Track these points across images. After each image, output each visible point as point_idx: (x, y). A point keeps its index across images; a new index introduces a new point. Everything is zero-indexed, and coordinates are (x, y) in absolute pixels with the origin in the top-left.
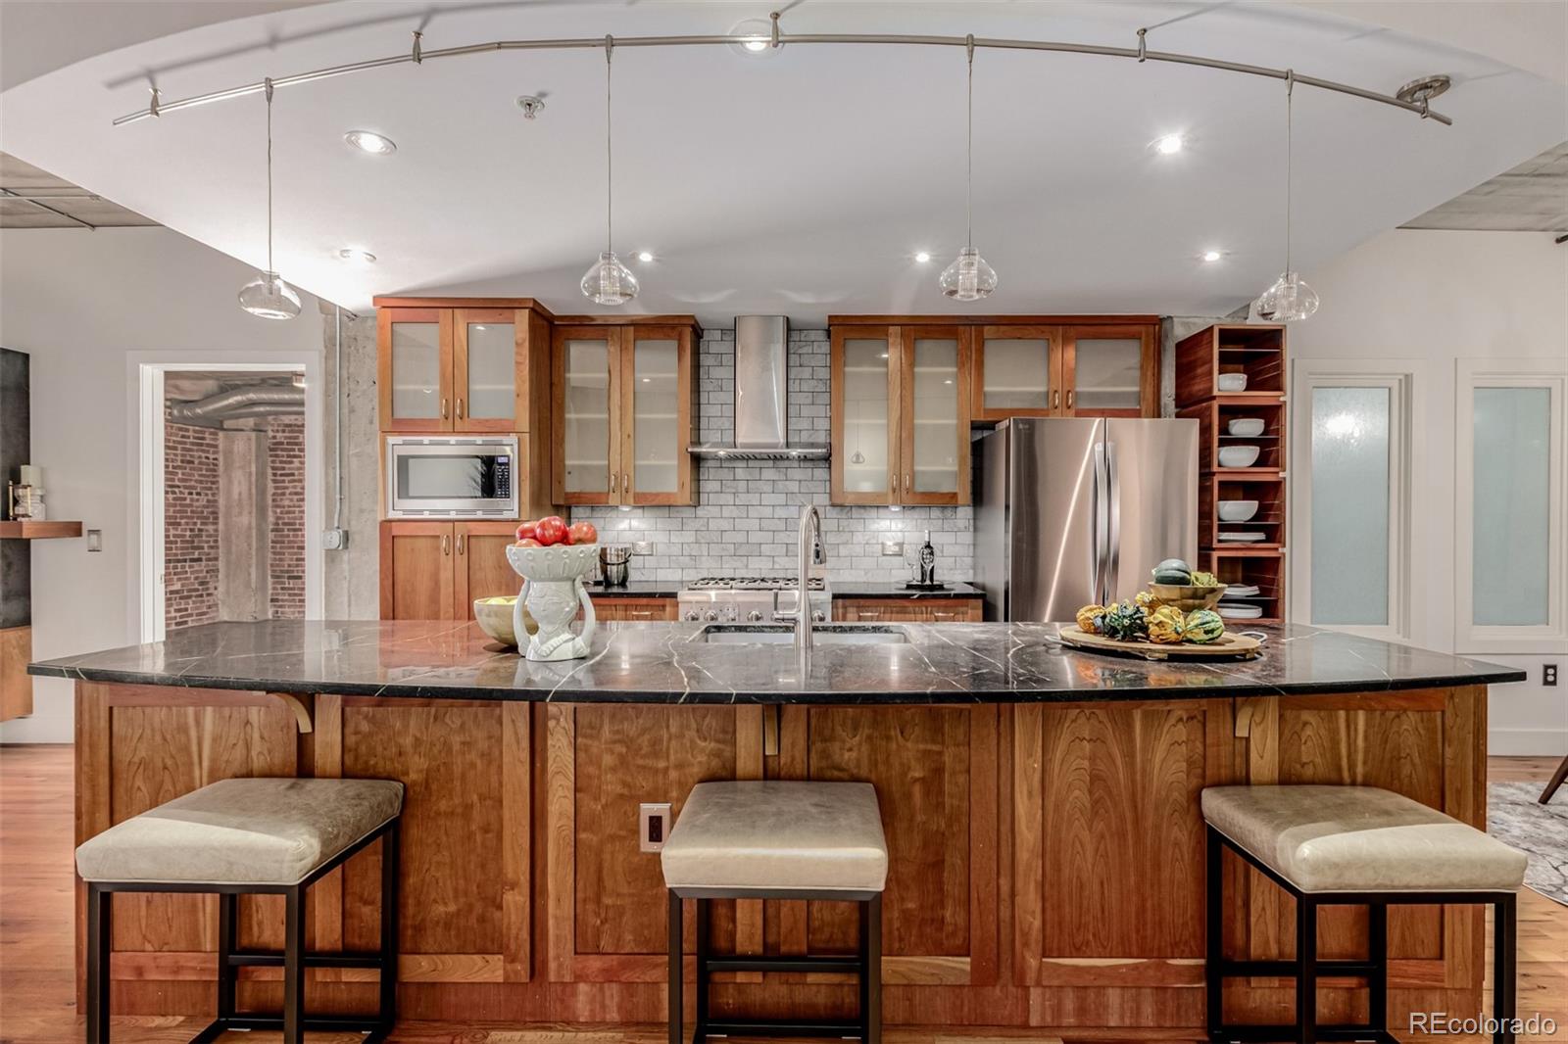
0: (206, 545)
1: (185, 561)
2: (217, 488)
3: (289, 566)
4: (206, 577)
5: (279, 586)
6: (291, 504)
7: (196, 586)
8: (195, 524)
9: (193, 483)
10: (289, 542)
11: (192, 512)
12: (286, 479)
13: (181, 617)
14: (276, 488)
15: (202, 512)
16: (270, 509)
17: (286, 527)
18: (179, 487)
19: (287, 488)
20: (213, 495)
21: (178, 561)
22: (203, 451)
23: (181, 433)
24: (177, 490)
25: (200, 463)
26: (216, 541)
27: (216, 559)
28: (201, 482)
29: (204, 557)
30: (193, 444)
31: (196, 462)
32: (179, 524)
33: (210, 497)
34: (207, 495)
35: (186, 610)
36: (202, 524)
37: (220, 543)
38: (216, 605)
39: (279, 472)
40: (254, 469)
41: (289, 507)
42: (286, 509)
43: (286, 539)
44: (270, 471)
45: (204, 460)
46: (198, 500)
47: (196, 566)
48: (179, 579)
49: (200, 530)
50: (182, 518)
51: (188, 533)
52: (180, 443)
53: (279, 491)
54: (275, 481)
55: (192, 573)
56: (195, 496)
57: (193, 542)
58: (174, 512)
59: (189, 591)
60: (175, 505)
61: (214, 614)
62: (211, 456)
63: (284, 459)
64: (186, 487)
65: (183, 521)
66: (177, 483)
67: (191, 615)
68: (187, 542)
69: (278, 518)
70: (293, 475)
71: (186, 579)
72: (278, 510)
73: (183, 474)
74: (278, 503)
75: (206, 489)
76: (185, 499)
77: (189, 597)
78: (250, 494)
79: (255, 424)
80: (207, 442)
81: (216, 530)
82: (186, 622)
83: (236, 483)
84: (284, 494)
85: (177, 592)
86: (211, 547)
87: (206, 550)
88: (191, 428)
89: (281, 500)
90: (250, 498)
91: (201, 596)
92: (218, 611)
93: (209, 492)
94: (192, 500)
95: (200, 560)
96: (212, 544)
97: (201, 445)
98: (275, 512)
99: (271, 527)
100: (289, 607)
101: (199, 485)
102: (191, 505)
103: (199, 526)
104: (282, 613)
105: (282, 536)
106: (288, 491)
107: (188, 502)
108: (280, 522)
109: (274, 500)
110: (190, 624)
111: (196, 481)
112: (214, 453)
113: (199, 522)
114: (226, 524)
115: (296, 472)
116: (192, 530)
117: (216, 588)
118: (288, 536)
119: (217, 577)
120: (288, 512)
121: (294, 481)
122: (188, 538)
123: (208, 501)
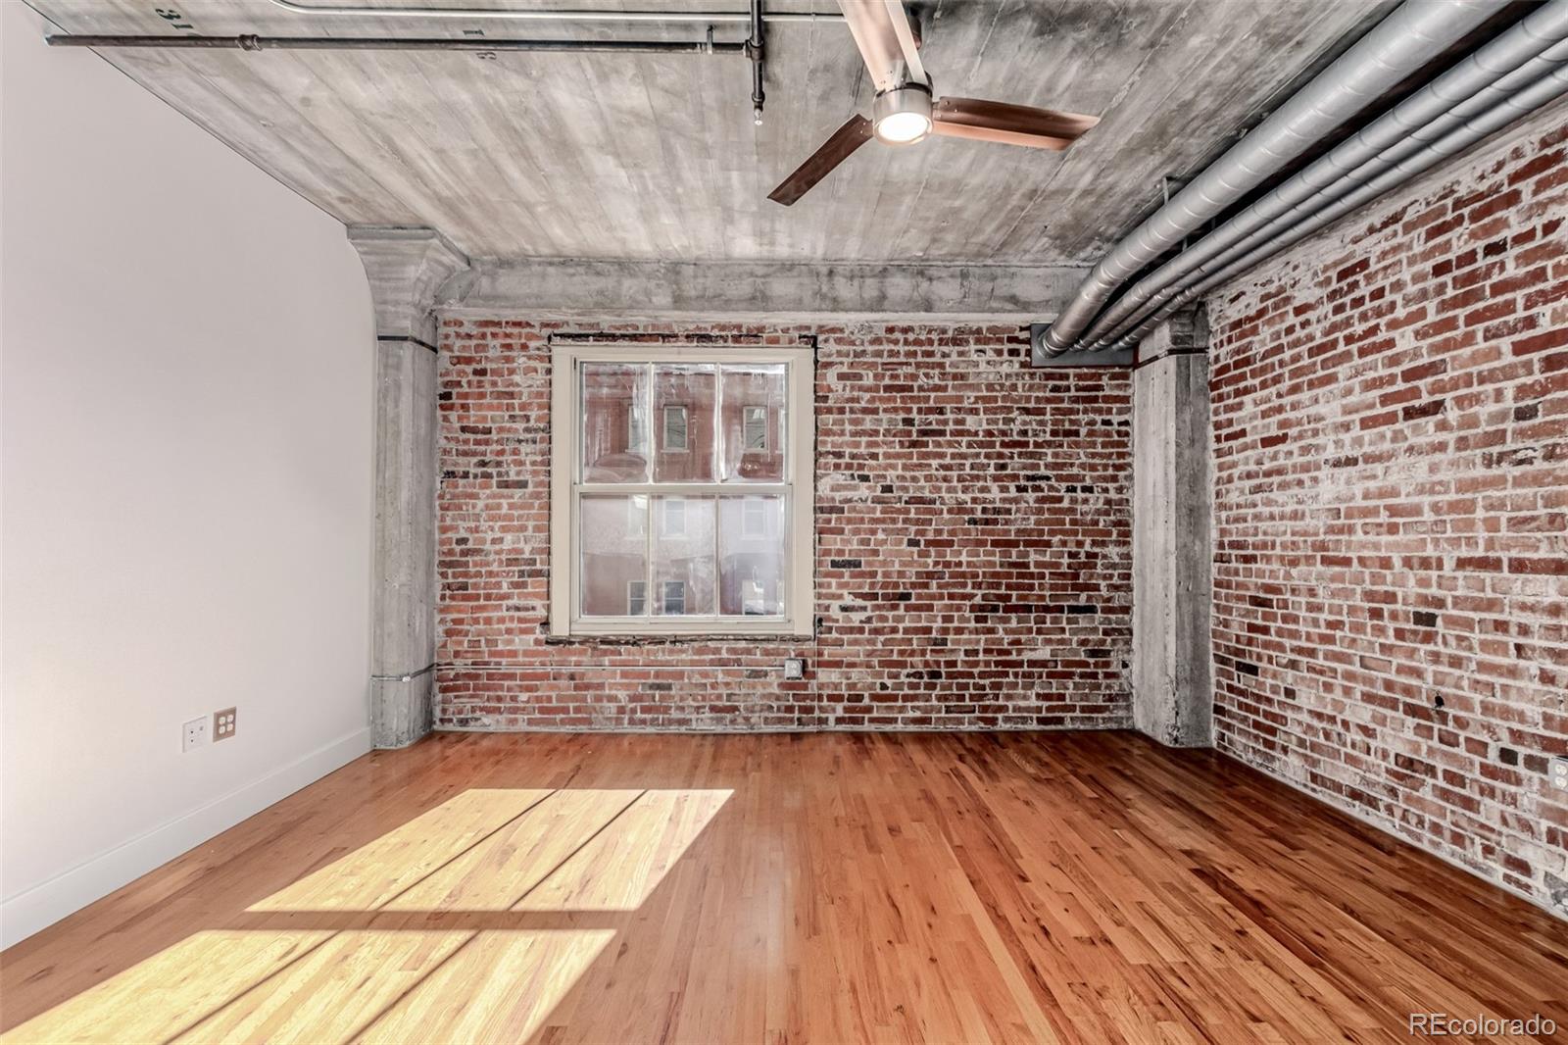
0: (1103, 584)
1: (1060, 609)
2: (1130, 478)
3: (1238, 639)
4: (1103, 642)
5: (1225, 681)
6: (1241, 500)
7: (1083, 657)
8: (1080, 544)
9: (1075, 471)
10: (1239, 586)
11: (1074, 522)
12: (1234, 443)
13: (1049, 709)
14: (1221, 467)
15: (1096, 523)
16: (1213, 513)
17: (1234, 552)
18: (1048, 478)
19: (1234, 465)
20: (1120, 490)
21: (1047, 609)
22: (1099, 411)
23: (1051, 383)
24: (1043, 484)
25: (1091, 433)
26: (1128, 577)
27: (1126, 610)
28: (1093, 468)
29: (1099, 605)
30: (1076, 400)
31: (1083, 431)
32: (1048, 544)
33: (1113, 495)
34: (1106, 490)
35: (1062, 697)
36: (1094, 543)
37: (1135, 581)
38: (1127, 697)
39: (1224, 432)
40: (1172, 432)
41: (1239, 506)
42: (1235, 512)
43: (1234, 579)
44: (1211, 432)
45: (1099, 427)
46: (1086, 501)
47: (1083, 621)
48: (1048, 642)
49: (1089, 555)
50: (1052, 533)
51: (1066, 560)
52: (1048, 400)
53: (1225, 474)
54: (1219, 453)
55: (1074, 632)
56: (1080, 495)
57: (1076, 576)
58: (1038, 522)
59: (1067, 664)
60: (1040, 511)
61: (1121, 713)
62: (1116, 419)
63: (1230, 401)
64: (1059, 478)
65: (1056, 539)
66: (1043, 471)
67: (1072, 708)
68: (1063, 575)
69: (1223, 532)
70: (1243, 433)
71: (1062, 642)
72: (1224, 515)
73: (1056, 455)
74: (1223, 500)
75: (1105, 479)
76: (1060, 500)
77: (1070, 675)
78: (1166, 484)
79: (1175, 339)
80: (1107, 392)
81: (1128, 556)
82: (1060, 721)
83: (1150, 460)
84: (1230, 480)
85: (1043, 664)
86: (1116, 588)
87: (1104, 592)
88: (1071, 371)
89: (1228, 492)
91: (1094, 676)
92: (1129, 708)
93: (1111, 486)
94: (1073, 501)
95: (1091, 609)
96: (1116, 581)
97: (1095, 399)
98: (1219, 521)
99: (1214, 551)
100: (1241, 732)
101: (1088, 474)
102: (1072, 511)
103: (1087, 547)
104: (1231, 742)
105: (1227, 572)
106: (1236, 472)
107: (1066, 504)
108: (1226, 540)
109: (1218, 494)
110: (1068, 725)
111: (1082, 466)
112: (1120, 412)
113: (1088, 541)
114: (1141, 546)
115: (1248, 427)
116: (1071, 555)
117: (1125, 665)
118: (1236, 573)
119: (1128, 642)
120: (1237, 520)
121: (1245, 448)
122: (1064, 569)
123: (1108, 502)
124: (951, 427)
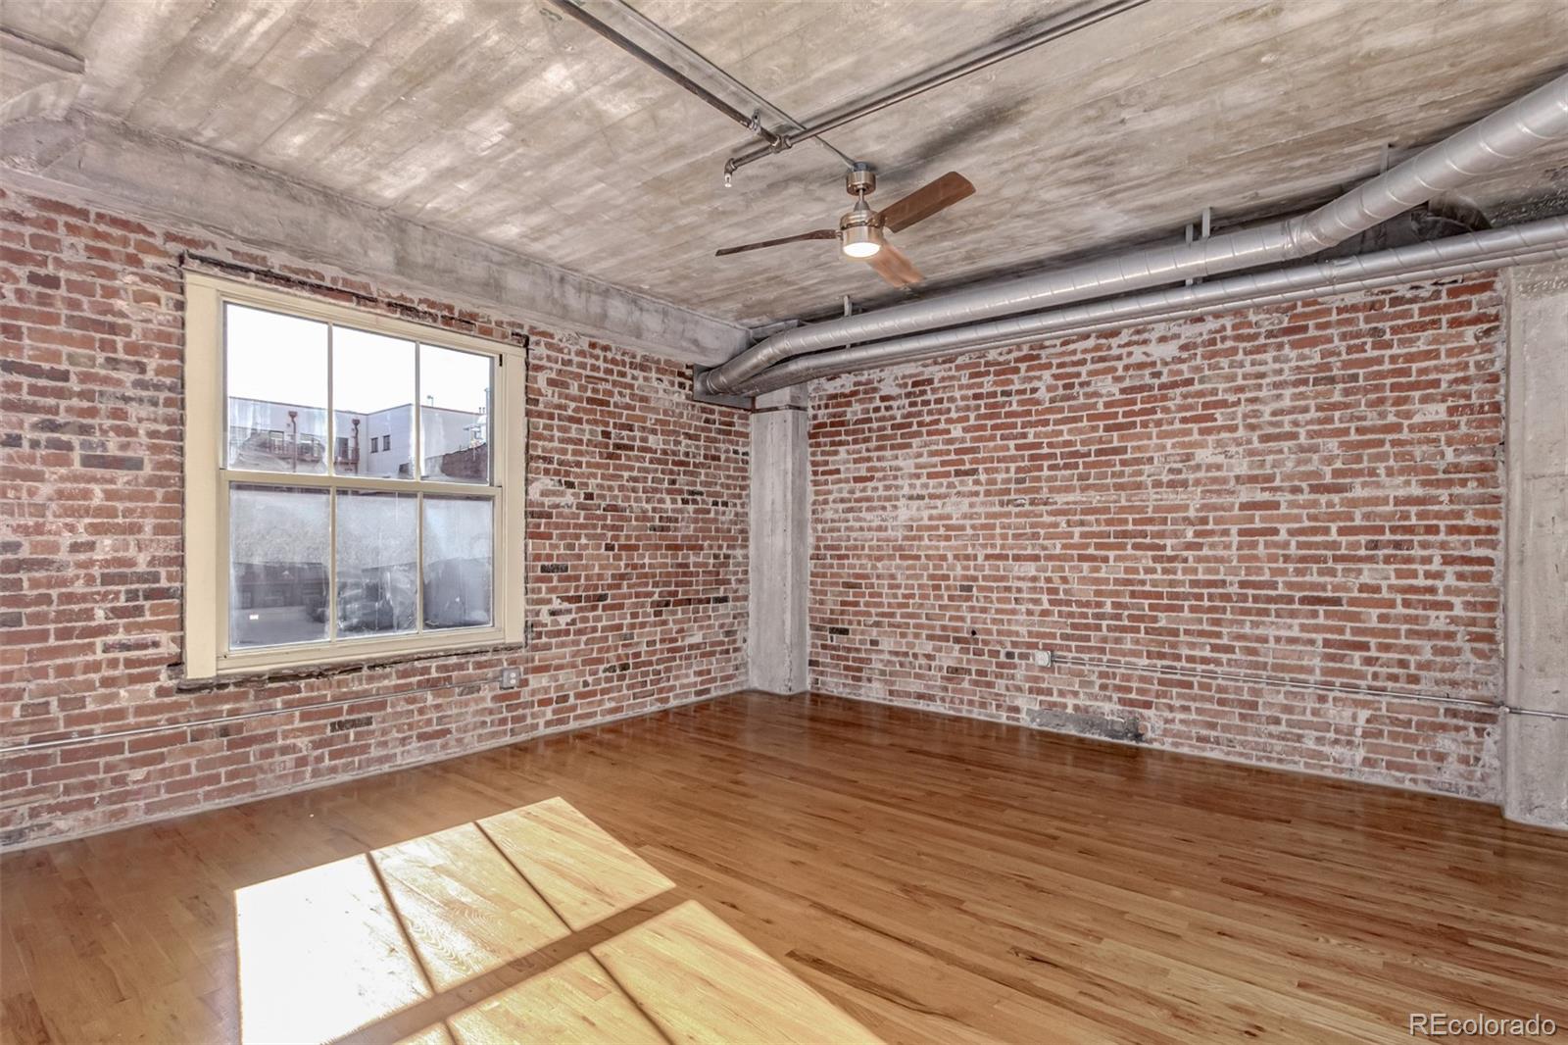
0: (733, 578)
1: (708, 601)
2: (748, 496)
3: (832, 612)
4: (733, 624)
5: (819, 642)
6: (836, 516)
7: (721, 638)
8: (720, 547)
9: (718, 488)
10: (833, 575)
11: (717, 530)
12: (830, 478)
13: (702, 683)
14: (817, 493)
15: (729, 531)
16: (809, 525)
17: (829, 553)
18: (701, 494)
19: (829, 492)
20: (743, 505)
21: (700, 601)
22: (731, 442)
23: (704, 416)
24: (699, 498)
25: (727, 460)
26: (746, 572)
27: (745, 598)
28: (728, 487)
29: (731, 595)
30: (720, 431)
31: (723, 457)
32: (701, 548)
33: (739, 509)
34: (735, 505)
35: (709, 672)
36: (728, 547)
37: (751, 575)
38: (745, 664)
39: (821, 469)
40: (789, 466)
41: (833, 521)
42: (830, 524)
43: (829, 571)
44: (809, 468)
45: (731, 455)
46: (724, 513)
47: (722, 608)
48: (701, 628)
49: (727, 557)
50: (704, 539)
51: (712, 561)
52: (703, 429)
53: (821, 498)
54: (816, 483)
55: (717, 618)
56: (721, 508)
57: (718, 574)
58: (695, 530)
59: (713, 644)
60: (696, 521)
61: (742, 678)
62: (741, 450)
63: (827, 448)
64: (709, 494)
65: (706, 544)
66: (699, 488)
67: (714, 680)
68: (710, 572)
69: (819, 539)
70: (838, 471)
71: (709, 627)
72: (820, 527)
73: (707, 475)
74: (820, 516)
75: (734, 496)
76: (708, 512)
77: (712, 654)
78: (785, 503)
79: (793, 398)
80: (736, 428)
81: (746, 557)
82: (707, 691)
83: (768, 484)
84: (826, 502)
85: (697, 646)
86: (740, 581)
87: (734, 585)
88: (716, 408)
89: (823, 510)
90: (786, 510)
91: (727, 652)
92: (747, 673)
93: (738, 501)
94: (717, 512)
95: (724, 600)
96: (740, 576)
97: (729, 433)
98: (815, 530)
99: (811, 552)
100: (832, 675)
101: (726, 491)
102: (715, 520)
103: (724, 550)
104: (823, 683)
105: (824, 566)
106: (831, 498)
107: (712, 515)
108: (822, 544)
109: (814, 512)
110: (714, 694)
111: (722, 485)
112: (744, 446)
113: (725, 545)
114: (757, 549)
115: (842, 468)
116: (716, 557)
117: (745, 641)
118: (831, 566)
119: (746, 623)
120: (832, 530)
121: (839, 481)
122: (711, 568)
123: (737, 514)
124: (637, 443)
